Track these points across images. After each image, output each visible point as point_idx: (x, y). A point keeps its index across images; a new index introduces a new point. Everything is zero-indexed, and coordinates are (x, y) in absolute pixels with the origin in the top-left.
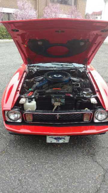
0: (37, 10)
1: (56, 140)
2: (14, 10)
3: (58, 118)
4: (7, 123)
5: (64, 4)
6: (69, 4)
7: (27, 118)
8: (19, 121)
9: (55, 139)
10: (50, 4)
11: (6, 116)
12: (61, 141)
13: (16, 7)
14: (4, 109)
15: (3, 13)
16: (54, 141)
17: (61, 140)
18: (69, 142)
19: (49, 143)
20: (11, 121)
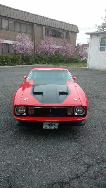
0: (34, 42)
1: (49, 127)
2: (14, 41)
3: (51, 112)
4: (16, 115)
5: (57, 37)
6: (61, 38)
7: (30, 112)
8: (25, 114)
9: (49, 125)
10: (45, 37)
11: (16, 111)
12: (53, 128)
13: (15, 39)
14: (15, 105)
15: (4, 44)
16: (48, 128)
17: (53, 126)
18: (58, 128)
19: (45, 129)
20: (19, 114)
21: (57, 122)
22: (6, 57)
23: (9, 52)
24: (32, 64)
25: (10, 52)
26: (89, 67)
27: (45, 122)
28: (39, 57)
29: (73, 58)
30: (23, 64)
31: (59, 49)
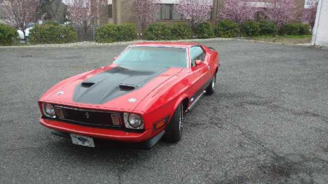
3: (88, 117)
8: (54, 117)
11: (44, 111)
12: (86, 144)
14: (39, 100)
15: (161, 4)
16: (80, 143)
17: (85, 141)
20: (48, 116)
21: (91, 136)
22: (162, 26)
23: (171, 18)
24: (207, 38)
25: (173, 18)
26: (317, 43)
27: (73, 133)
28: (223, 25)
29: (294, 25)
30: (192, 38)
31: (265, 8)
